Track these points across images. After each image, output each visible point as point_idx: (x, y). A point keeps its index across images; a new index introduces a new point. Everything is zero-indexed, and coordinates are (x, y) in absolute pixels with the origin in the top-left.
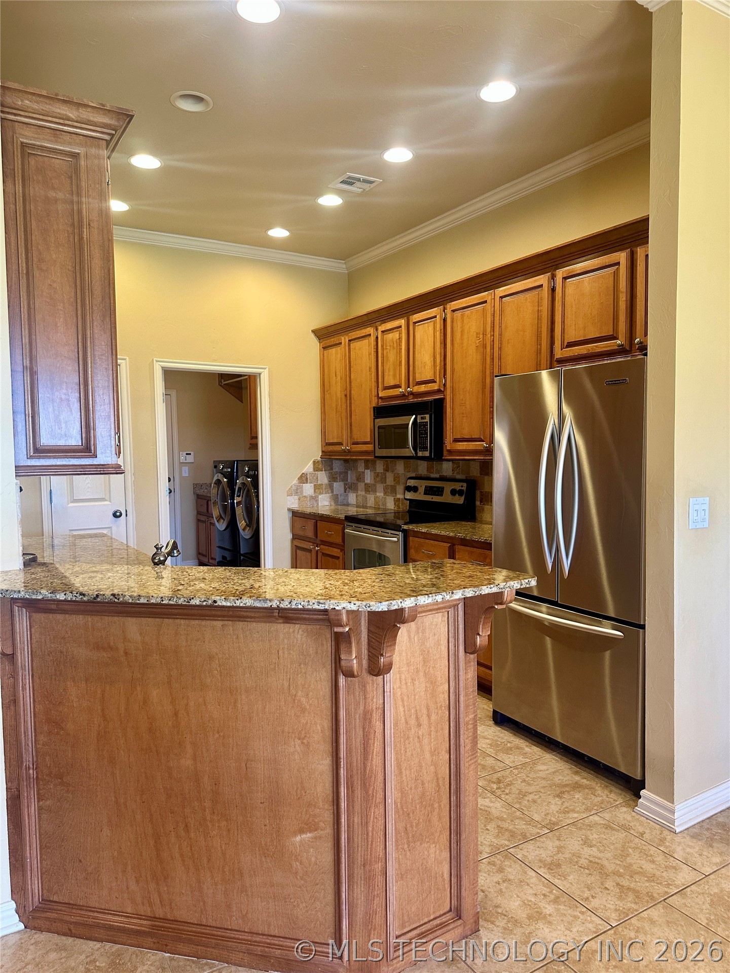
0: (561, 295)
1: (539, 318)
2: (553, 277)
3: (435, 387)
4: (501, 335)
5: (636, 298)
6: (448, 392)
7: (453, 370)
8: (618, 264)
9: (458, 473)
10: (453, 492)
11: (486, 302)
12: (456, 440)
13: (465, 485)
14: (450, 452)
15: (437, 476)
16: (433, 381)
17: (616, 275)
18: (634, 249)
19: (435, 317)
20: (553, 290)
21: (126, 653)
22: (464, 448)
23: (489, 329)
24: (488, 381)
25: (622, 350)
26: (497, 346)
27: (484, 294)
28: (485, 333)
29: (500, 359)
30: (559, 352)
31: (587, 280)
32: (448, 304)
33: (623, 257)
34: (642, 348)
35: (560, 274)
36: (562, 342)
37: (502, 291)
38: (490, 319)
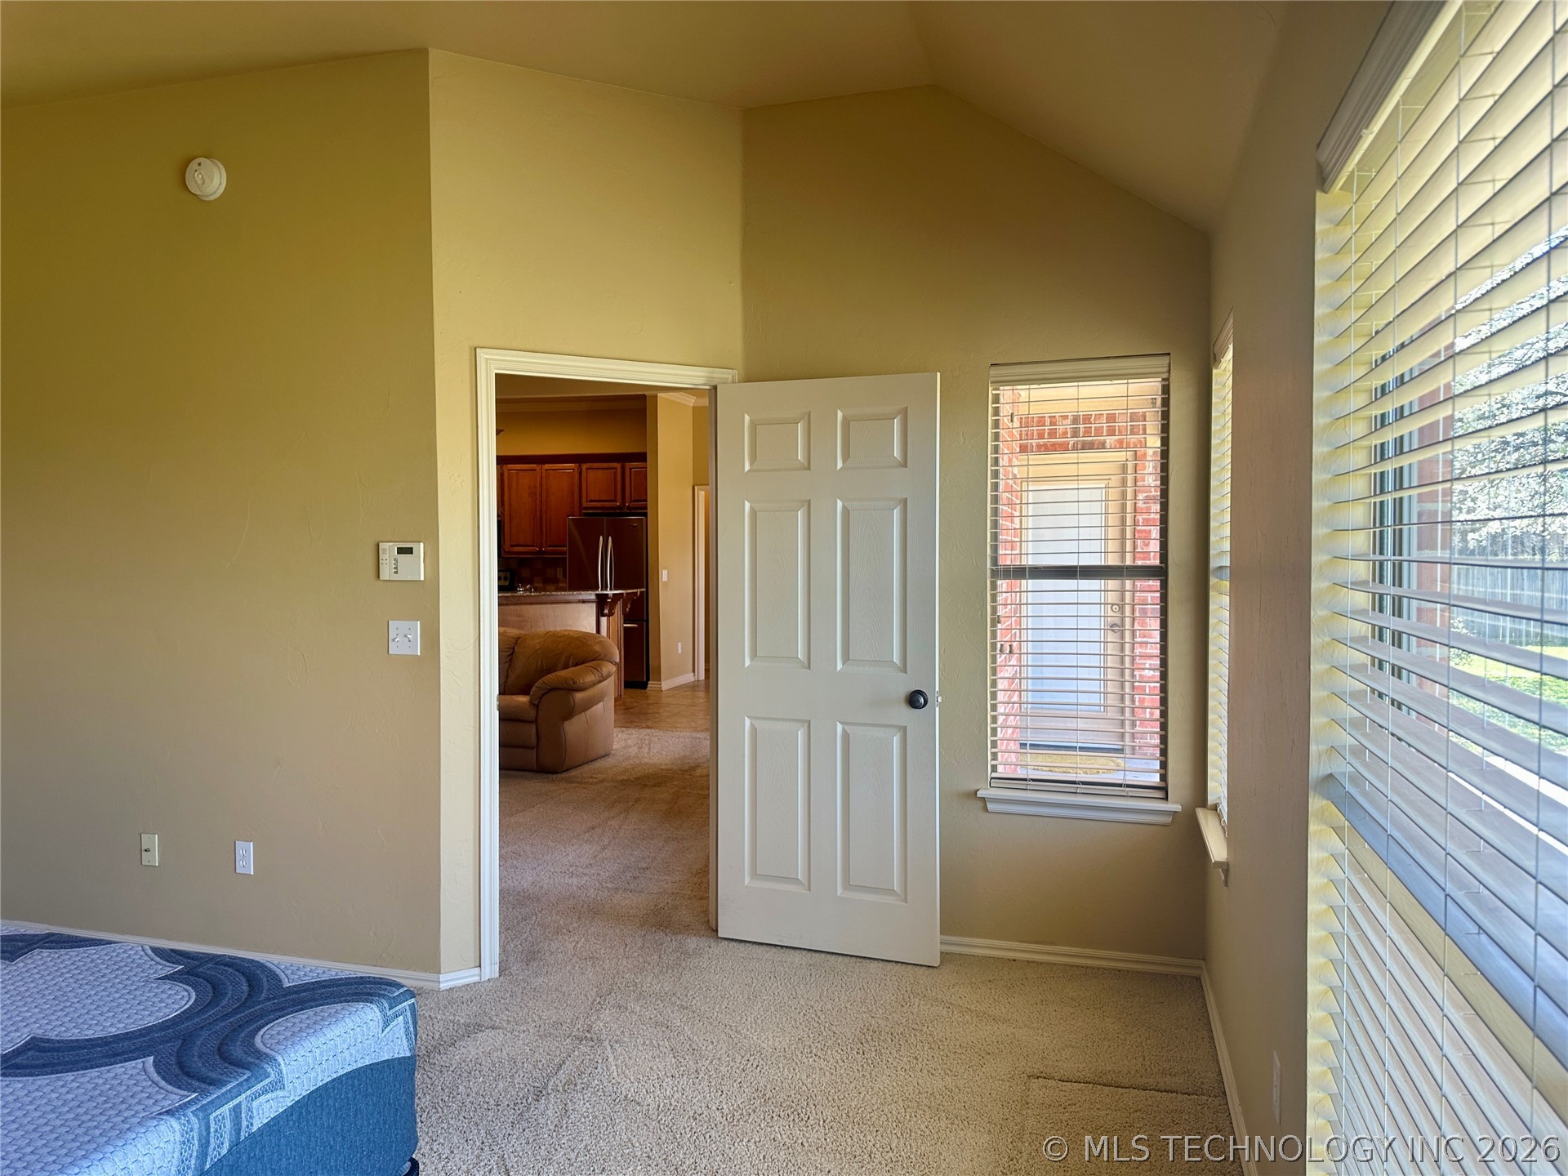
0: (585, 476)
1: (572, 485)
2: (580, 466)
4: (546, 489)
5: (625, 485)
6: (507, 516)
7: (510, 505)
8: (616, 468)
11: (535, 470)
12: (512, 546)
13: (508, 573)
14: (507, 553)
17: (615, 473)
18: (624, 464)
20: (580, 473)
22: (520, 550)
23: (538, 485)
24: (538, 514)
25: (619, 507)
26: (544, 495)
27: (534, 466)
28: (535, 487)
29: (546, 502)
30: (585, 504)
31: (600, 474)
32: (505, 466)
33: (618, 465)
34: (628, 507)
35: (584, 466)
36: (587, 499)
37: (547, 466)
38: (538, 480)
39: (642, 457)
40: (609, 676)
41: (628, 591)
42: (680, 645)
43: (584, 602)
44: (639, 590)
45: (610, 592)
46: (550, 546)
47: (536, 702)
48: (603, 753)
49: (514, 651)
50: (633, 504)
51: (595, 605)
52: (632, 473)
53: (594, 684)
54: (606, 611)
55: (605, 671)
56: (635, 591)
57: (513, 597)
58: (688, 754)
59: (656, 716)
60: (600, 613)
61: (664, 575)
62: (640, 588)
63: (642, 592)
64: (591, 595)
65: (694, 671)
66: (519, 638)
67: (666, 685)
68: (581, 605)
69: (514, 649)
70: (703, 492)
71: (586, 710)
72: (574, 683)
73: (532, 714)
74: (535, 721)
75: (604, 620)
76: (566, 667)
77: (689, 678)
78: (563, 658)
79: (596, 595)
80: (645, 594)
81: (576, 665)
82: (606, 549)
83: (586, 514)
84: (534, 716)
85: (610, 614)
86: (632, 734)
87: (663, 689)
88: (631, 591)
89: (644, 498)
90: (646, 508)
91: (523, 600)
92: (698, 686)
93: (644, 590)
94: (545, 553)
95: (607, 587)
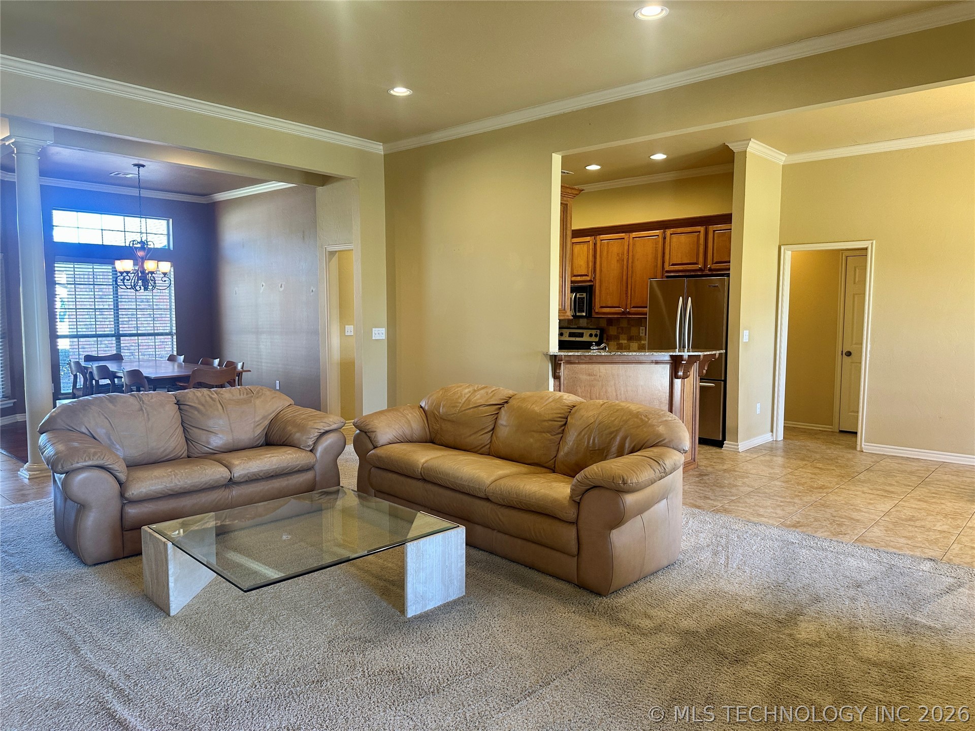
0: (669, 241)
1: (656, 251)
2: (664, 232)
3: (588, 278)
4: (633, 256)
5: (708, 247)
6: (598, 281)
7: (601, 271)
8: (700, 232)
9: (591, 325)
10: (591, 335)
11: (624, 238)
12: (602, 307)
13: (599, 331)
14: (597, 313)
15: (576, 327)
16: (586, 275)
17: (698, 236)
18: (707, 226)
19: (589, 242)
20: (665, 238)
21: (600, 376)
22: (608, 311)
23: (625, 252)
24: (625, 278)
25: (700, 270)
26: (630, 261)
27: (623, 235)
28: (623, 254)
29: (632, 267)
30: (667, 268)
31: (683, 237)
32: (598, 237)
33: (702, 229)
34: (710, 270)
35: (669, 232)
36: (669, 263)
37: (634, 234)
38: (626, 248)
39: (727, 219)
40: (674, 469)
41: (706, 353)
42: (758, 405)
43: (657, 363)
44: (718, 352)
45: (686, 354)
46: (633, 307)
47: (577, 499)
48: (666, 563)
49: (567, 421)
50: (714, 266)
51: (668, 366)
52: (716, 235)
53: (653, 482)
54: (680, 373)
55: (669, 463)
56: (713, 353)
57: (585, 356)
58: (781, 579)
59: (734, 490)
60: (674, 375)
61: (745, 336)
62: (719, 350)
63: (720, 354)
64: (665, 356)
65: (772, 431)
66: (574, 406)
67: (743, 445)
68: (653, 366)
69: (567, 419)
70: (790, 252)
71: (642, 513)
72: (624, 483)
73: (571, 514)
74: (575, 523)
75: (678, 382)
76: (620, 454)
77: (767, 438)
78: (618, 439)
79: (671, 356)
80: (724, 357)
81: (632, 451)
82: (685, 307)
83: (668, 277)
84: (575, 516)
85: (685, 377)
86: (705, 522)
87: (740, 450)
88: (708, 353)
89: (727, 260)
90: (729, 269)
91: (594, 360)
92: (777, 449)
93: (723, 351)
94: (629, 313)
95: (684, 347)
